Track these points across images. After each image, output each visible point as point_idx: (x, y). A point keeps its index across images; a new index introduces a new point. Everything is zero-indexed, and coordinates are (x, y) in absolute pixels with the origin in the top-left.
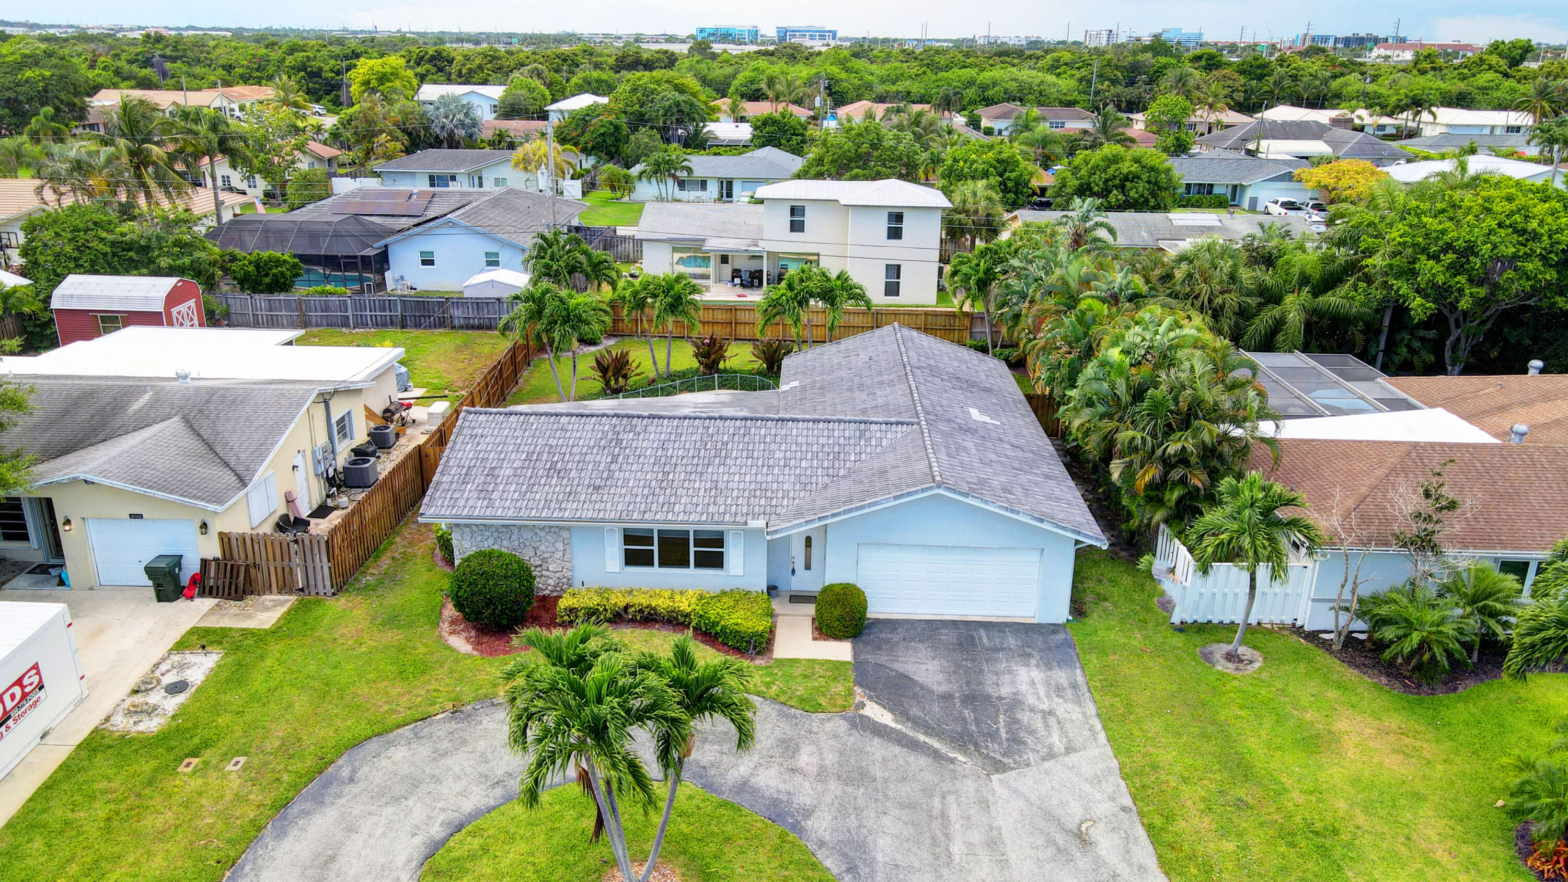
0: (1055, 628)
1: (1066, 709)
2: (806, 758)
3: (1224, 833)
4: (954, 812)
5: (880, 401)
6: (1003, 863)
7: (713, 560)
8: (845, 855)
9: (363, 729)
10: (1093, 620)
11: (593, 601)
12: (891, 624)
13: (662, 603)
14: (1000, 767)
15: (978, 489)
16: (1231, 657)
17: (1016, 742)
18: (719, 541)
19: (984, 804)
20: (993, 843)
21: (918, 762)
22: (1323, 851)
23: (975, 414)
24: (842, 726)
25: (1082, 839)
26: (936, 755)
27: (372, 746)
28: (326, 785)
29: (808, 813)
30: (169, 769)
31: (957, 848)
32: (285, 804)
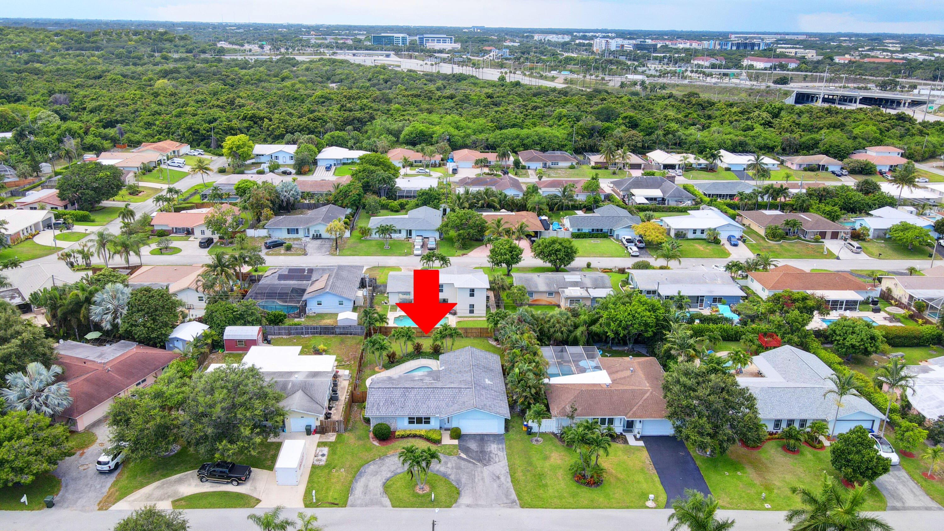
0: (501, 435)
1: (501, 454)
2: (449, 465)
3: (524, 475)
4: (476, 474)
5: (465, 378)
6: (484, 482)
7: (428, 422)
8: (457, 482)
9: (363, 463)
10: (510, 432)
11: (403, 433)
12: (466, 435)
13: (418, 433)
14: (486, 465)
15: (484, 407)
16: (537, 441)
17: (489, 460)
18: (429, 418)
19: (482, 472)
20: (483, 479)
21: (470, 465)
22: (540, 478)
23: (487, 381)
24: (456, 458)
25: (498, 478)
26: (474, 463)
27: (366, 465)
28: (361, 473)
29: (450, 475)
30: (330, 472)
31: (476, 480)
32: (354, 477)
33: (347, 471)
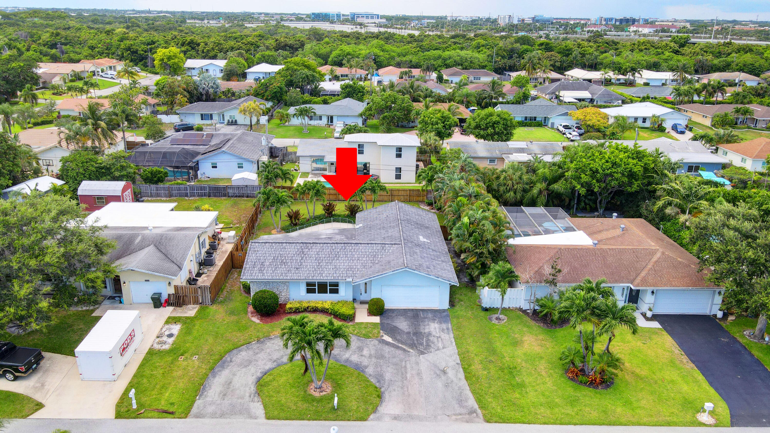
0: (444, 311)
1: (445, 336)
2: (366, 352)
3: (484, 369)
4: (408, 366)
5: (390, 234)
6: (421, 379)
7: (335, 291)
8: (377, 378)
9: (231, 347)
10: (457, 308)
11: (298, 305)
12: (392, 311)
13: (319, 306)
14: (422, 353)
15: (419, 267)
16: (498, 319)
17: (428, 346)
18: (337, 285)
19: (417, 363)
20: (419, 374)
21: (399, 352)
22: (511, 373)
23: (421, 238)
24: (377, 342)
25: (444, 372)
26: (404, 350)
27: (235, 351)
28: (224, 363)
29: (366, 367)
30: (175, 359)
31: (409, 375)
32: (212, 369)
33: (202, 360)
